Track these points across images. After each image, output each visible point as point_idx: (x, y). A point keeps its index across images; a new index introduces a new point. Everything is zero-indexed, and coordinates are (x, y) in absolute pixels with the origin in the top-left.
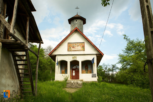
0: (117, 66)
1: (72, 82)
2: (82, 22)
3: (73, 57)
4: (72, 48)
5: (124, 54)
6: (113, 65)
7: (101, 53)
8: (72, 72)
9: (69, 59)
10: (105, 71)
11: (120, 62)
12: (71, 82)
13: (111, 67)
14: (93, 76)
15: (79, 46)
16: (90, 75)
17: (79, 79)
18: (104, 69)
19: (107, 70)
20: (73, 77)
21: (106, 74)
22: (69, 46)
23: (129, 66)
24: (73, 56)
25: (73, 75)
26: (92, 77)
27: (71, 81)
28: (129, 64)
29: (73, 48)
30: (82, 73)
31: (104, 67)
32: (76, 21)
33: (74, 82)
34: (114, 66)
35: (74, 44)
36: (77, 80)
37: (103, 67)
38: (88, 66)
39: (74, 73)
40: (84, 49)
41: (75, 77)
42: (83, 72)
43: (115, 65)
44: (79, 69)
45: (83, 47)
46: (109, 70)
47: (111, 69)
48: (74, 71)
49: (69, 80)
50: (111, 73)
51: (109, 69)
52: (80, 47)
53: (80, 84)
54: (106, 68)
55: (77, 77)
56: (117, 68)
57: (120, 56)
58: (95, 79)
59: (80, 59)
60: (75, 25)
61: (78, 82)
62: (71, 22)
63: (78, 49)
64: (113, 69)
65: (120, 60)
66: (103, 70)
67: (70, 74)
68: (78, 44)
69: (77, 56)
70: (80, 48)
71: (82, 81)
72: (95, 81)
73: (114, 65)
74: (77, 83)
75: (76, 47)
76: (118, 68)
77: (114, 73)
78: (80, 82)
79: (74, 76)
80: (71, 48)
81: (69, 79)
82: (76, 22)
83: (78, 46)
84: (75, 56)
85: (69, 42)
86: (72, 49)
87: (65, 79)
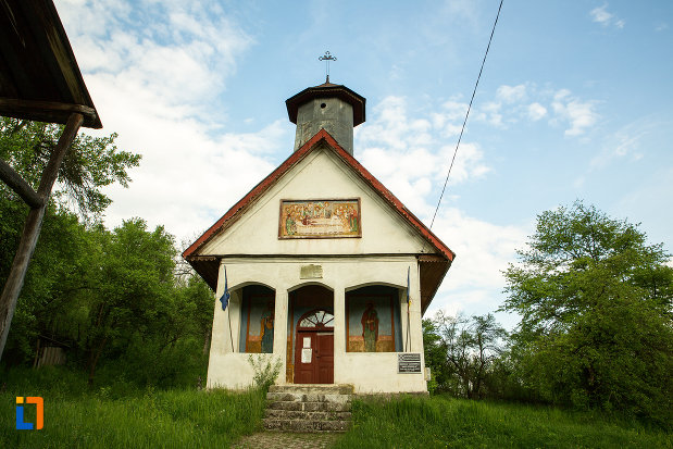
0: (496, 322)
1: (298, 396)
2: (349, 112)
3: (303, 270)
4: (299, 223)
5: (527, 269)
6: (480, 320)
7: (439, 247)
8: (300, 346)
9: (283, 279)
10: (445, 346)
11: (514, 303)
12: (289, 398)
13: (472, 328)
14: (408, 366)
15: (334, 217)
16: (391, 359)
17: (331, 381)
18: (444, 338)
19: (455, 341)
20: (299, 373)
21: (453, 359)
22: (285, 214)
23: (552, 321)
24: (307, 263)
25: (304, 361)
26: (402, 370)
27: (289, 392)
28: (553, 314)
29: (305, 223)
30: (348, 351)
31: (443, 328)
32: (323, 106)
33: (305, 398)
34: (484, 324)
35: (311, 206)
36: (323, 389)
37: (437, 325)
38: (376, 314)
39: (310, 351)
40: (360, 232)
41: (309, 373)
42: (351, 347)
43: (490, 317)
44: (331, 330)
45: (355, 220)
46: (466, 340)
47: (474, 335)
48: (307, 341)
49: (281, 385)
50: (472, 353)
51: (465, 336)
52: (338, 222)
53: (339, 408)
54: (451, 333)
55: (321, 370)
56: (500, 332)
57: (514, 276)
58: (418, 382)
59: (340, 279)
60: (316, 121)
61: (328, 397)
62: (300, 110)
63: (330, 230)
64: (479, 335)
65: (510, 293)
66: (438, 338)
67: (289, 352)
68: (331, 207)
69: (326, 265)
70: (337, 224)
71: (346, 390)
72: (419, 394)
73: (485, 319)
74: (324, 405)
75: (319, 221)
76: (502, 331)
77: (488, 353)
78: (336, 399)
79: (306, 364)
80: (293, 223)
81: (281, 380)
82: (323, 111)
83: (329, 216)
84: (316, 262)
85: (287, 197)
86: (302, 229)
87: (259, 381)
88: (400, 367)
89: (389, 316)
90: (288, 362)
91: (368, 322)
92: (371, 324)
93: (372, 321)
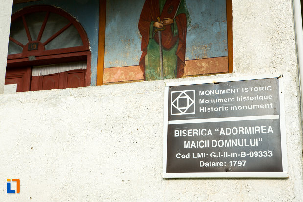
91: (157, 24)
92: (167, 29)
93: (169, 21)
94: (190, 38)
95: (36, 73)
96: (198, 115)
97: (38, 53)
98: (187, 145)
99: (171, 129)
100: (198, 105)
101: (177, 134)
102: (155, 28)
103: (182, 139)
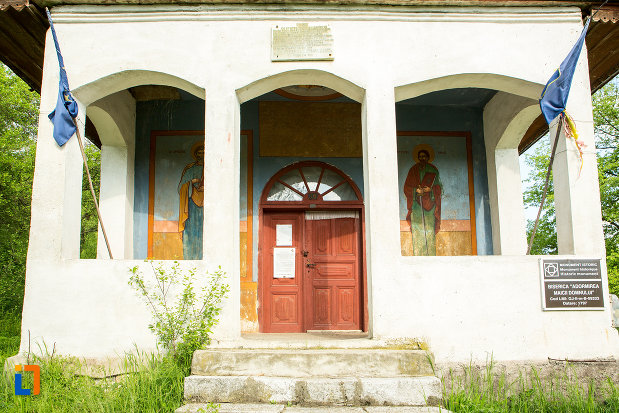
14: (568, 292)
25: (278, 273)
38: (436, 174)
39: (292, 253)
67: (246, 256)
79: (285, 281)
81: (227, 330)
88: (549, 293)
89: (464, 176)
90: (245, 278)
91: (419, 191)
92: (426, 195)
93: (427, 189)
94: (444, 204)
95: (309, 217)
96: (561, 277)
97: (318, 202)
98: (555, 293)
99: (546, 284)
100: (560, 272)
101: (550, 287)
102: (417, 193)
103: (552, 290)
